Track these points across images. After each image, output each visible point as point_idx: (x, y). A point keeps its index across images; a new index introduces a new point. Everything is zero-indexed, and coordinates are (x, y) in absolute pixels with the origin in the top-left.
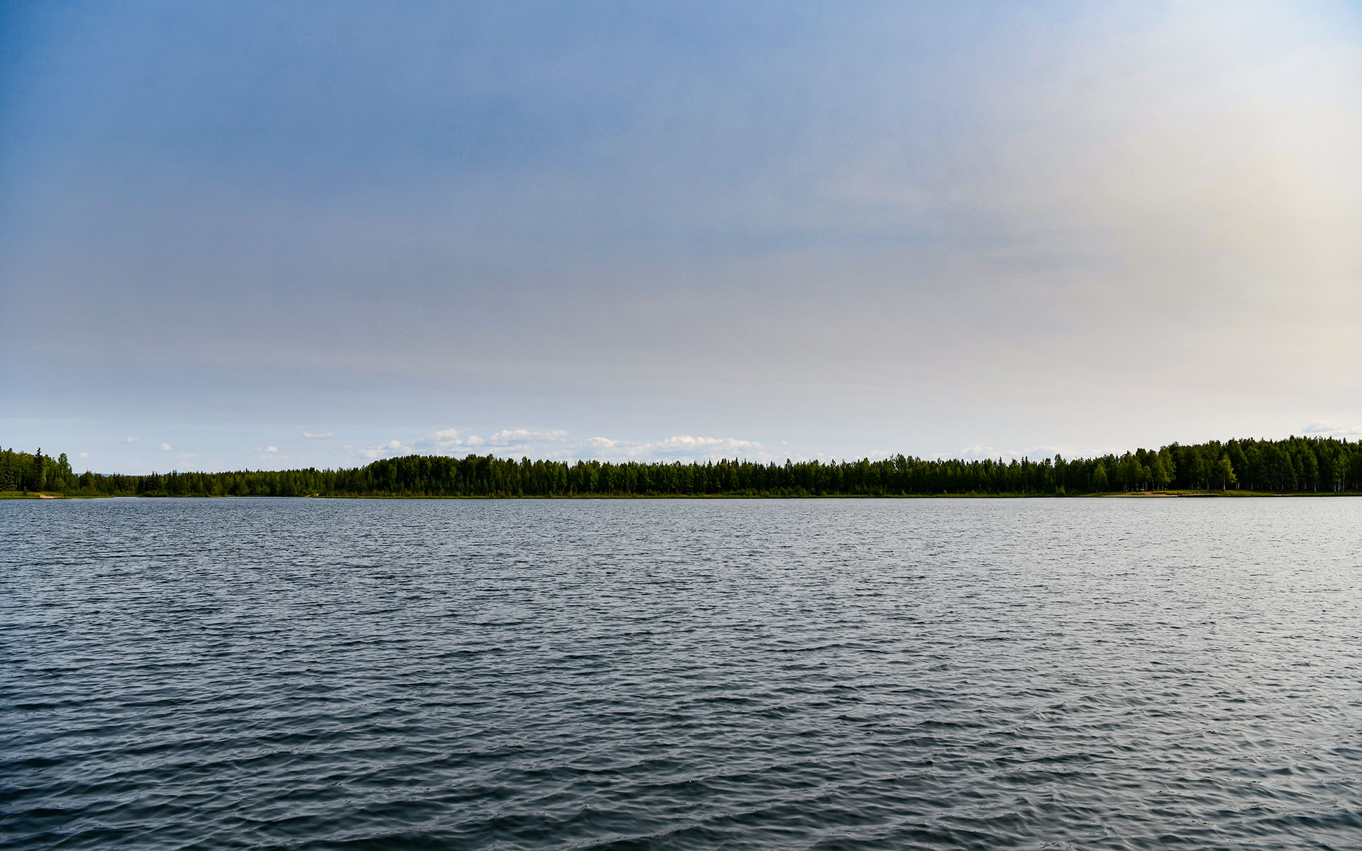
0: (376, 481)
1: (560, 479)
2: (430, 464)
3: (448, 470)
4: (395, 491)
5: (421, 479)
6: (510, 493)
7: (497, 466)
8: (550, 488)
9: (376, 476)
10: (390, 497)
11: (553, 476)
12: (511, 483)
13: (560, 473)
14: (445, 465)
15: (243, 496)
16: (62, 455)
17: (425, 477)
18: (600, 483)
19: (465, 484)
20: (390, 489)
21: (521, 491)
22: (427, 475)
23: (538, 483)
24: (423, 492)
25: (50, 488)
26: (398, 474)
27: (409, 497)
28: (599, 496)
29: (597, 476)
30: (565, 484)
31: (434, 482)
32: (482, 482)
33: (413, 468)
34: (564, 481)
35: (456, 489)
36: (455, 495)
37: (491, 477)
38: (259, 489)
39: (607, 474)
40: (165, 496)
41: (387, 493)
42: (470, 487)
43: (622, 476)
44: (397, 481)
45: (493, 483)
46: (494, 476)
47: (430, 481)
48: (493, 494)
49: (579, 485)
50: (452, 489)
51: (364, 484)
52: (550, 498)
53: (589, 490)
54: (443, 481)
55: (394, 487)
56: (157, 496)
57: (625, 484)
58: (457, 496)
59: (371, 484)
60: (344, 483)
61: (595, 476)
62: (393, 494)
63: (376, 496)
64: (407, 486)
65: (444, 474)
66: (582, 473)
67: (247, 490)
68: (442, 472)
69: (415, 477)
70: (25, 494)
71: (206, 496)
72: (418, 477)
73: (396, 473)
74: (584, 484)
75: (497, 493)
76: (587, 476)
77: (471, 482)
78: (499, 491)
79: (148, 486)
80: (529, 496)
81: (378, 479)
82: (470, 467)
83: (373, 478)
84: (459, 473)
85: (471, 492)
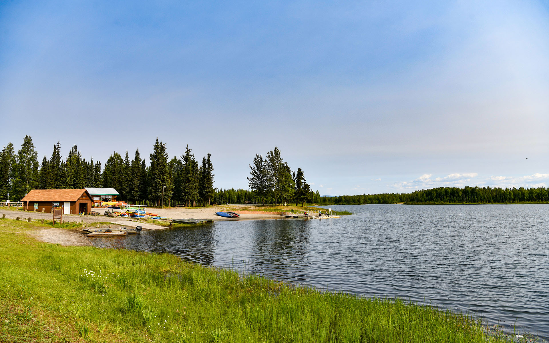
0: (427, 198)
1: (510, 196)
2: (449, 191)
3: (458, 193)
4: (436, 201)
5: (447, 197)
6: (487, 202)
7: (480, 191)
8: (506, 200)
9: (427, 196)
10: (435, 204)
11: (507, 195)
12: (487, 198)
13: (510, 193)
14: (456, 191)
15: (368, 204)
16: (317, 191)
17: (448, 196)
18: (529, 197)
19: (467, 198)
20: (434, 201)
21: (492, 201)
22: (449, 195)
23: (500, 198)
24: (448, 202)
25: (315, 202)
26: (436, 195)
27: (442, 204)
28: (530, 203)
29: (528, 194)
30: (512, 197)
31: (452, 197)
32: (474, 197)
33: (443, 193)
34: (512, 196)
35: (463, 200)
36: (462, 203)
37: (478, 195)
38: (374, 201)
39: (533, 193)
40: (345, 204)
41: (433, 202)
42: (469, 200)
43: (540, 194)
44: (437, 197)
45: (479, 198)
46: (479, 195)
47: (450, 197)
48: (480, 202)
49: (519, 198)
50: (460, 200)
51: (423, 199)
52: (506, 204)
53: (524, 200)
54: (456, 198)
55: (435, 200)
56: (342, 204)
57: (542, 197)
58: (464, 203)
59: (425, 199)
60: (414, 199)
61: (527, 194)
62: (436, 203)
63: (429, 204)
64: (441, 199)
65: (456, 194)
66: (520, 193)
67: (370, 202)
68: (455, 194)
69: (444, 196)
70: (310, 204)
71: (359, 204)
72: (445, 196)
73: (435, 194)
74: (522, 197)
75: (481, 202)
76: (523, 194)
77: (469, 198)
78: (482, 201)
79: (338, 201)
80: (497, 203)
81: (428, 197)
82: (468, 191)
83: (426, 196)
84: (463, 194)
85: (469, 201)
